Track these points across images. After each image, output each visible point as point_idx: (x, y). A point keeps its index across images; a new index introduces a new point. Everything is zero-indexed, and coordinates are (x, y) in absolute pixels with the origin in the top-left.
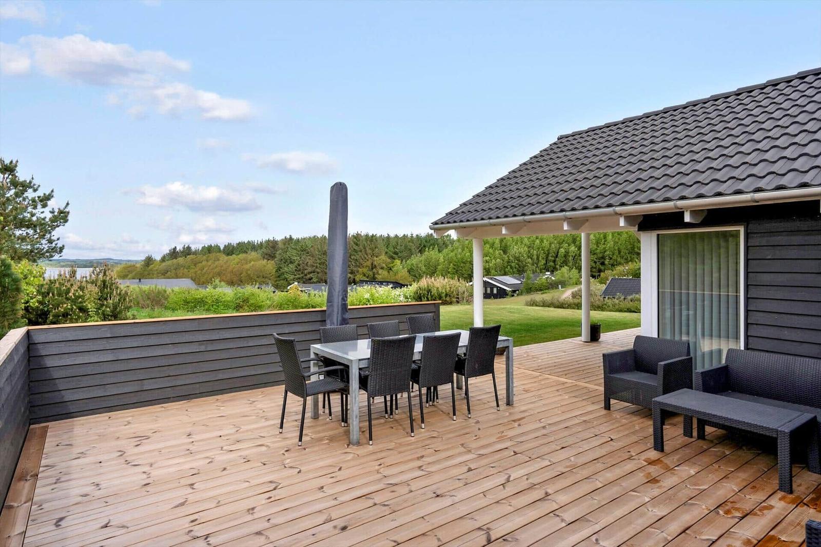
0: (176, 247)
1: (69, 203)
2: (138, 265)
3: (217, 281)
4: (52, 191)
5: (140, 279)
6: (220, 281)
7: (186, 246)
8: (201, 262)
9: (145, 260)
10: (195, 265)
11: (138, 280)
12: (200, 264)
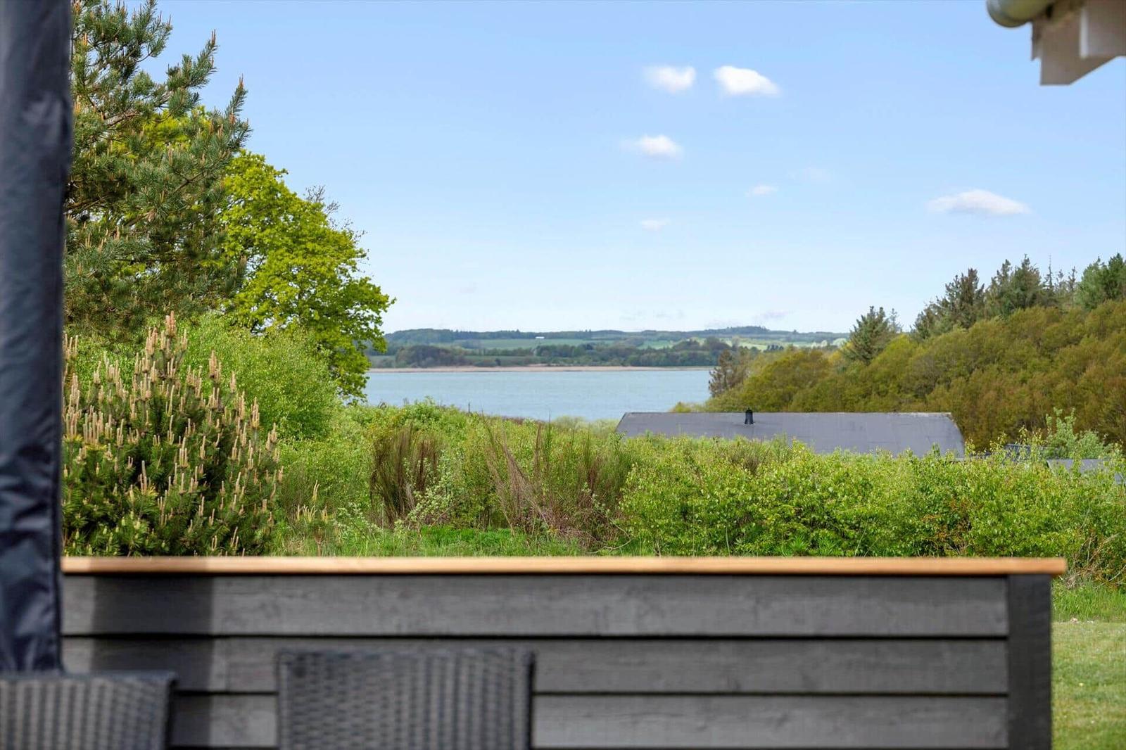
0: (972, 273)
1: (245, 88)
2: (831, 357)
3: (1065, 429)
4: (212, 45)
5: (749, 412)
6: (1078, 429)
7: (1016, 264)
8: (1077, 341)
9: (855, 336)
10: (1048, 351)
11: (742, 417)
12: (1067, 349)
